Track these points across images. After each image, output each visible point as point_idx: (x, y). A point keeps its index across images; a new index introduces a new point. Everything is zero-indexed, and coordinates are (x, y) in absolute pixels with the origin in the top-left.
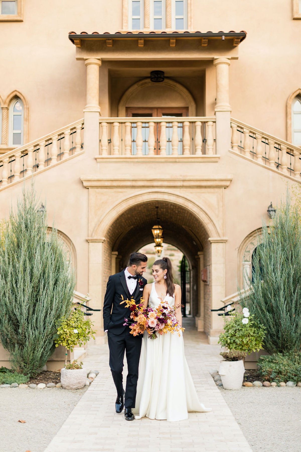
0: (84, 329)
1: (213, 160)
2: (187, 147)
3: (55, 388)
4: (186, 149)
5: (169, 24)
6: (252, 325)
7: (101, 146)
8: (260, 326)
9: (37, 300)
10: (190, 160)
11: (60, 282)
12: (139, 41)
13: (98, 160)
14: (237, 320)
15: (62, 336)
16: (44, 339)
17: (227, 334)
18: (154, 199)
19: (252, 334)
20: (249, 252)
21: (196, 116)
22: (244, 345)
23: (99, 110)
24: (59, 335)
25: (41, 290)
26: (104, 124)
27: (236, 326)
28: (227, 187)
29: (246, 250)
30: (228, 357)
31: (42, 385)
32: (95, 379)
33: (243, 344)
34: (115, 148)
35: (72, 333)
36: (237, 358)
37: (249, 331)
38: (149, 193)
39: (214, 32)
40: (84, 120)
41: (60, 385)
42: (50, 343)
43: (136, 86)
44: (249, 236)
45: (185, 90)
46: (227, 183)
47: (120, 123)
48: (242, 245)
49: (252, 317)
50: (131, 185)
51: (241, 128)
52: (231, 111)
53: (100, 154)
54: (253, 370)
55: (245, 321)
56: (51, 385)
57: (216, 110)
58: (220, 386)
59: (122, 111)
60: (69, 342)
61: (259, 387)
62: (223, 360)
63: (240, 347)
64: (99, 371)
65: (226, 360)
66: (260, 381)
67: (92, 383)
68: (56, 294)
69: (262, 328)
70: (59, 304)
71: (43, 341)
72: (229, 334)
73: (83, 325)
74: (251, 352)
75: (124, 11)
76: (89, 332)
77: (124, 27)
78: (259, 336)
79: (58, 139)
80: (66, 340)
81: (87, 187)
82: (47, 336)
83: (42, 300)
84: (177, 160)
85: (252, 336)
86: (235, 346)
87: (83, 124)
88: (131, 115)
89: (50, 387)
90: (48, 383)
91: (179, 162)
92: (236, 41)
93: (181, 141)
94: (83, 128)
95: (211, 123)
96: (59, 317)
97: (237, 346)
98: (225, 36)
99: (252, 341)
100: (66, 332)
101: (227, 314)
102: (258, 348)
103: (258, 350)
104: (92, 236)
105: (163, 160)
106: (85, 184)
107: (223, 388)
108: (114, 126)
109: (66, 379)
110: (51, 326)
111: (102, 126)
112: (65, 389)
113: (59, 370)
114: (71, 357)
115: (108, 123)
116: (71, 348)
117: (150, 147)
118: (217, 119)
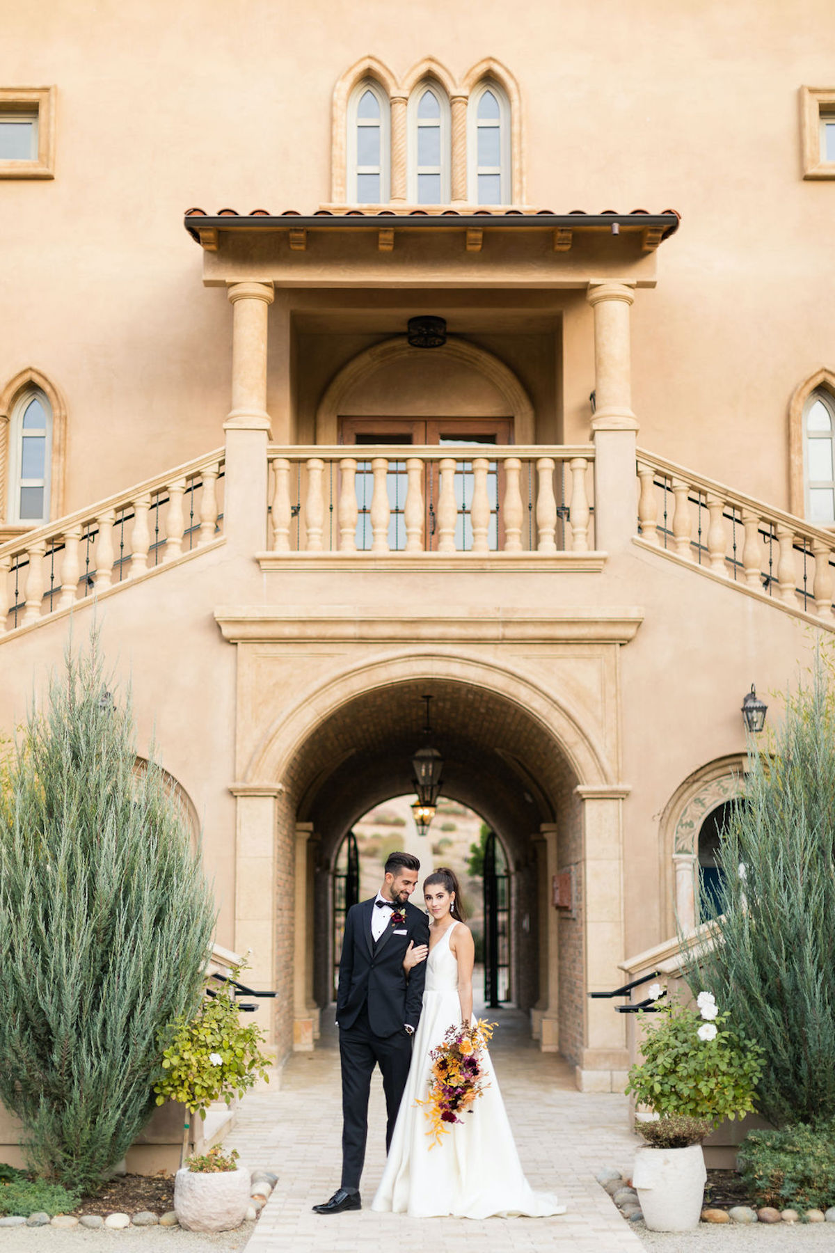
0: (239, 1052)
1: (588, 565)
2: (514, 531)
3: (157, 1226)
4: (513, 533)
5: (460, 191)
6: (723, 1041)
7: (273, 524)
8: (745, 1046)
9: (104, 969)
10: (524, 565)
11: (173, 917)
12: (381, 236)
13: (264, 565)
14: (679, 1027)
15: (175, 1074)
16: (124, 1083)
17: (650, 1066)
18: (423, 674)
19: (724, 1067)
20: (691, 824)
21: (536, 443)
22: (701, 1100)
23: (267, 426)
24: (167, 1069)
25: (119, 939)
26: (283, 465)
27: (678, 1044)
28: (629, 641)
29: (681, 820)
30: (658, 1137)
31: (118, 1220)
32: (270, 1200)
33: (698, 1098)
34: (312, 530)
35: (206, 1065)
36: (684, 1138)
37: (717, 1060)
38: (407, 659)
39: (590, 212)
40: (225, 450)
41: (173, 1217)
42: (140, 1092)
43: (365, 358)
44: (691, 780)
45: (504, 371)
46: (629, 632)
47: (325, 460)
48: (671, 805)
49: (724, 1020)
50: (357, 636)
51: (666, 477)
52: (637, 431)
53: (271, 546)
54: (720, 1171)
55: (707, 1031)
56: (146, 1219)
57: (595, 427)
58: (634, 1220)
59: (329, 428)
60: (197, 1090)
61: (748, 1222)
62: (645, 1146)
63: (691, 1106)
64: (277, 1175)
65: (653, 1146)
66: (748, 1205)
67: (263, 1212)
68: (161, 952)
69: (751, 1052)
70: (168, 979)
71: (122, 1087)
72: (657, 1067)
73: (236, 1041)
74: (722, 1121)
75: (336, 151)
76: (254, 1061)
77: (334, 198)
78: (745, 1075)
79: (150, 506)
80: (186, 1084)
81: (231, 641)
82: (133, 1073)
83: (122, 969)
84: (488, 565)
85: (724, 1074)
86: (675, 1103)
87: (222, 463)
88: (353, 438)
89: (143, 1225)
90: (136, 1212)
91: (492, 571)
92: (651, 238)
93: (498, 510)
94: (223, 475)
95: (580, 463)
96: (168, 1016)
97: (681, 1102)
98: (621, 224)
99: (726, 1087)
100: (187, 1062)
101: (647, 1006)
102: (743, 1109)
103: (743, 1114)
104: (244, 779)
105: (447, 565)
106: (228, 631)
107: (646, 1228)
108: (308, 470)
109: (192, 1200)
110: (145, 1043)
111: (274, 470)
112: (187, 1230)
113: (162, 1172)
114: (197, 1134)
115: (291, 460)
116: (201, 1107)
117: (411, 530)
118: (597, 452)
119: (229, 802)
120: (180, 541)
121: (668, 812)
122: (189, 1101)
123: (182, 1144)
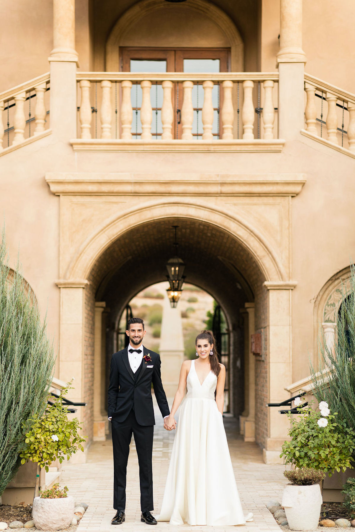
0: (67, 434)
1: (273, 148)
2: (228, 126)
3: (23, 528)
4: (227, 128)
6: (333, 428)
7: (81, 121)
8: (346, 431)
10: (234, 148)
11: (32, 360)
13: (76, 147)
14: (311, 421)
15: (32, 447)
16: (4, 452)
17: (294, 442)
18: (172, 215)
19: (334, 443)
20: (333, 305)
21: (245, 71)
23: (76, 59)
24: (27, 444)
26: (86, 84)
27: (309, 430)
28: (297, 194)
29: (328, 302)
30: (296, 479)
31: (1, 525)
32: (84, 516)
33: (320, 460)
34: (105, 125)
35: (49, 442)
36: (310, 480)
37: (330, 439)
38: (163, 205)
40: (49, 75)
41: (32, 523)
42: (12, 457)
43: (136, 9)
44: (334, 279)
45: (224, 17)
46: (297, 189)
47: (112, 81)
48: (321, 294)
49: (334, 417)
50: (133, 191)
51: (323, 91)
52: (305, 63)
53: (79, 136)
54: (337, 503)
55: (323, 422)
56: (17, 524)
57: (279, 60)
58: (283, 525)
59: (114, 54)
60: (45, 455)
61: (345, 527)
62: (289, 484)
63: (316, 464)
64: (88, 505)
65: (292, 484)
66: (346, 518)
67: (81, 521)
68: (25, 379)
69: (349, 435)
70: (28, 394)
71: (3, 454)
72: (297, 443)
73: (66, 428)
74: (333, 473)
76: (75, 439)
78: (346, 447)
79: (3, 108)
80: (38, 452)
81: (56, 194)
82: (9, 446)
83: (3, 389)
84: (212, 148)
85: (334, 447)
86: (307, 462)
87: (48, 82)
89: (15, 528)
90: (11, 522)
91: (215, 152)
93: (219, 111)
94: (48, 89)
95: (270, 83)
96: (28, 415)
97: (310, 462)
99: (334, 454)
100: (38, 440)
101: (295, 411)
102: (345, 466)
103: (345, 469)
104: (65, 277)
105: (187, 148)
106: (54, 188)
107: (289, 529)
108: (102, 87)
109: (43, 513)
110: (16, 430)
111: (81, 87)
112: (40, 530)
113: (22, 504)
114: (42, 482)
115: (91, 81)
116: (46, 465)
117: (165, 126)
118: (280, 77)
119: (55, 291)
120: (23, 131)
121: (319, 298)
122: (39, 461)
123: (34, 488)
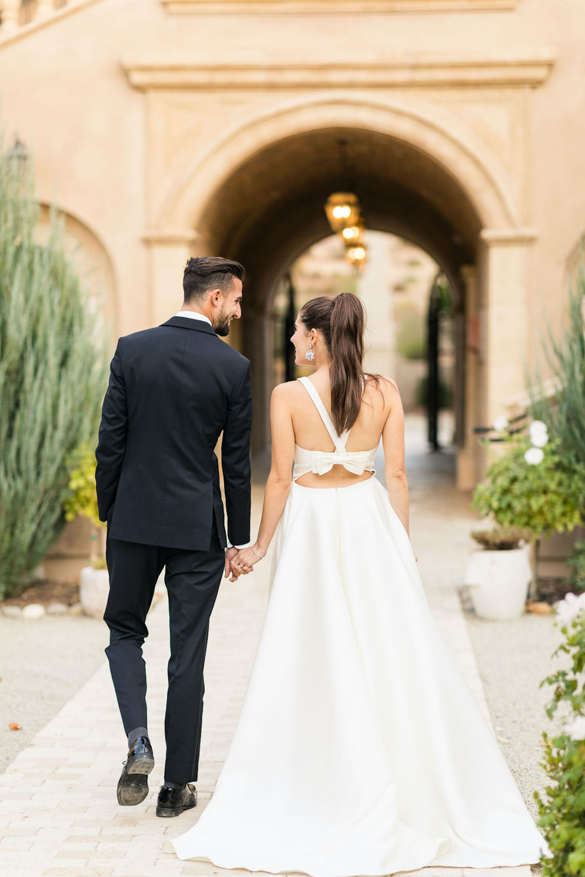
3: (67, 615)
6: (554, 465)
8: (574, 469)
9: (17, 405)
11: (76, 360)
13: (171, 8)
15: (82, 494)
17: (491, 487)
18: (332, 122)
19: (553, 487)
22: (533, 514)
24: (74, 490)
25: (28, 379)
28: (541, 83)
30: (488, 542)
31: (34, 610)
33: (530, 513)
37: (547, 481)
41: (80, 608)
49: (554, 447)
50: (266, 82)
55: (535, 455)
56: (58, 610)
58: (468, 612)
62: (477, 550)
63: (524, 520)
65: (483, 550)
69: (579, 474)
70: (73, 413)
72: (497, 487)
78: (573, 494)
81: (141, 88)
83: (32, 404)
85: (554, 493)
86: (510, 517)
89: (56, 615)
90: (50, 605)
96: (73, 445)
97: (515, 517)
99: (554, 504)
102: (571, 522)
103: (571, 527)
104: (158, 227)
106: (138, 78)
107: (476, 616)
110: (55, 467)
119: (144, 250)
